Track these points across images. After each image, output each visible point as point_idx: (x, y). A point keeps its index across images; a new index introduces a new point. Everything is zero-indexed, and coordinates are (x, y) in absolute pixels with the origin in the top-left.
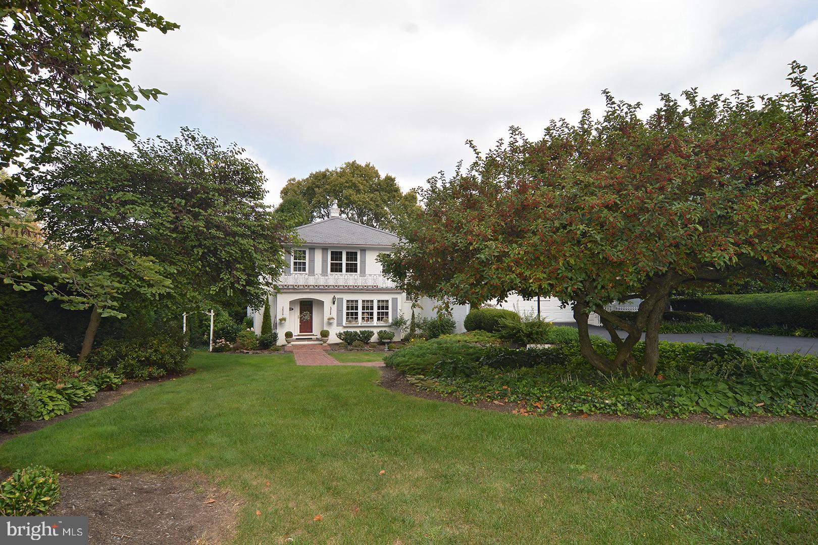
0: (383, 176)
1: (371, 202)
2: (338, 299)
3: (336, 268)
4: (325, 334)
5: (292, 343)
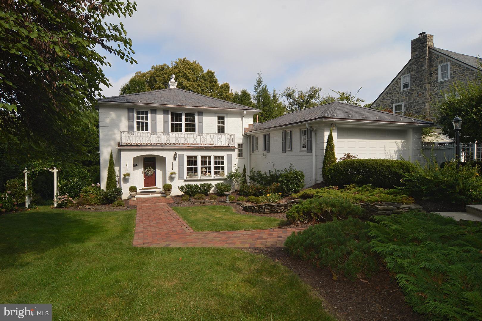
0: (205, 71)
2: (179, 155)
3: (176, 128)
4: (167, 188)
5: (137, 196)
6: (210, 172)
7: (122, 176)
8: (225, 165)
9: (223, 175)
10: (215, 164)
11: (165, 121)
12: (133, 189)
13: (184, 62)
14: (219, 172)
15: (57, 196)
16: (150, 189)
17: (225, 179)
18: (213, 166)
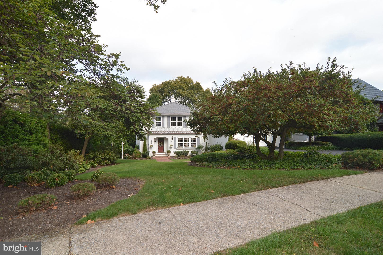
0: (195, 82)
1: (189, 95)
2: (174, 137)
3: (173, 124)
4: (169, 152)
5: (155, 156)
6: (189, 145)
7: (149, 147)
8: (196, 142)
9: (195, 147)
10: (191, 141)
11: (168, 121)
12: (154, 152)
13: (181, 78)
14: (193, 145)
15: (123, 154)
16: (161, 153)
17: (196, 149)
18: (190, 142)
